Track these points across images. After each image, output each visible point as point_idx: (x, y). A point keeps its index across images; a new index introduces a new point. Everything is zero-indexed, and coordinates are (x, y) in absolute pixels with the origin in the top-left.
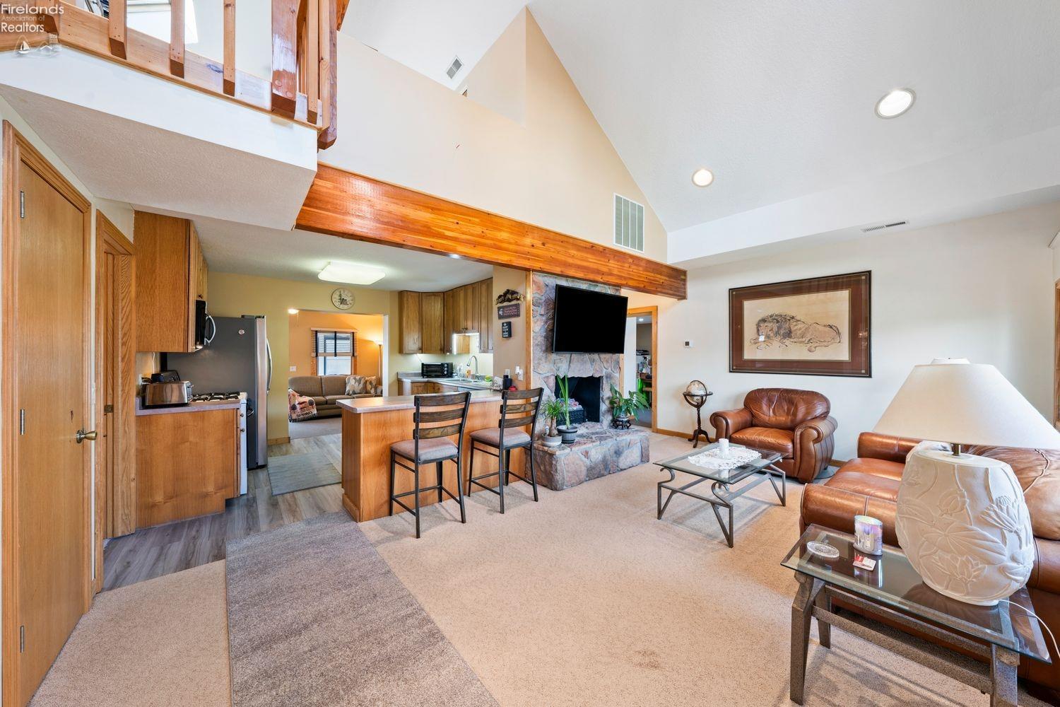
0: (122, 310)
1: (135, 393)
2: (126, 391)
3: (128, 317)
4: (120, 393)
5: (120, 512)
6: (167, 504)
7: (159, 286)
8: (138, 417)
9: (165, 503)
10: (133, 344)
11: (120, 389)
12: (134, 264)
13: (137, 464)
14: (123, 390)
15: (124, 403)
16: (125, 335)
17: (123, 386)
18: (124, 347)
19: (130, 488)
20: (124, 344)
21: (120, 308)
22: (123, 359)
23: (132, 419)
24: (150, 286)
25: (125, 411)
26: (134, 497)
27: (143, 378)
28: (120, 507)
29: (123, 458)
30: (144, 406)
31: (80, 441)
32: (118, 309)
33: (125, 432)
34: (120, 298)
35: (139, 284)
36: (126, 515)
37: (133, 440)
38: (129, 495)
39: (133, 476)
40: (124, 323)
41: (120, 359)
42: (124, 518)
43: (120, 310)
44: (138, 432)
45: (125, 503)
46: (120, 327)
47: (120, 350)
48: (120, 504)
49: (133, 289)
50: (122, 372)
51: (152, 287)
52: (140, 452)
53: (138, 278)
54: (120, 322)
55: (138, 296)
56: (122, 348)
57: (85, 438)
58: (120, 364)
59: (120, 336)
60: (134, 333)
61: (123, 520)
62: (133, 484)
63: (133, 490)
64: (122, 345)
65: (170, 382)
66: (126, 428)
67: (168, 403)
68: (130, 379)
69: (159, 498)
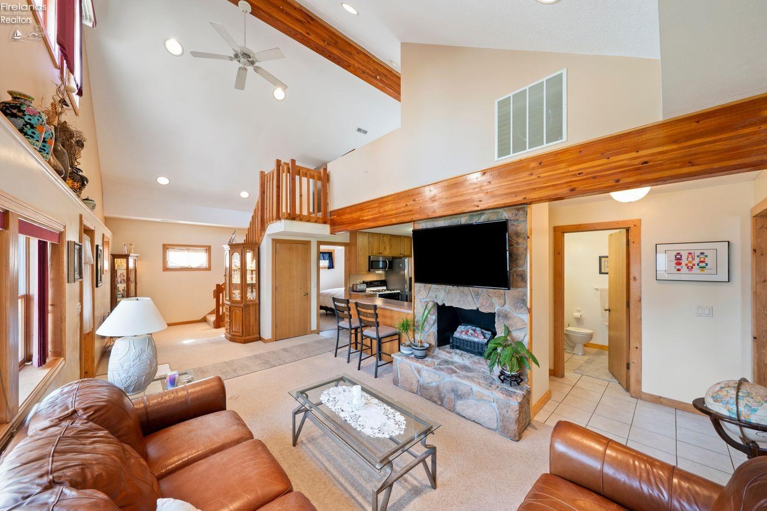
31: (305, 295)
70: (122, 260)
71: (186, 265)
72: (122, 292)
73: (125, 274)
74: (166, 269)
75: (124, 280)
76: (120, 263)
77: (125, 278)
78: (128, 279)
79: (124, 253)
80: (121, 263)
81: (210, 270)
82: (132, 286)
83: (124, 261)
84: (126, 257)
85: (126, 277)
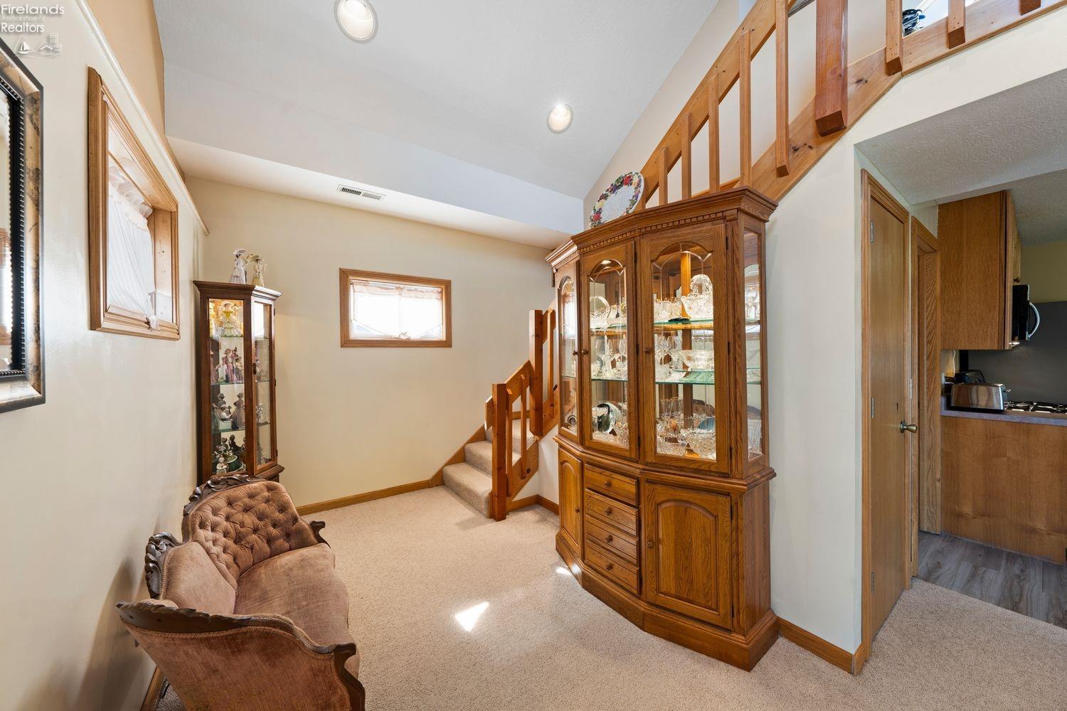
0: (927, 308)
1: (940, 392)
2: (932, 390)
3: (932, 315)
4: (925, 390)
5: (926, 507)
6: (976, 520)
7: (967, 277)
8: (943, 417)
9: (974, 518)
10: (938, 342)
11: (925, 386)
12: (938, 259)
13: (942, 464)
14: (927, 388)
15: (929, 401)
16: (930, 333)
17: (929, 384)
18: (929, 345)
19: (936, 487)
20: (929, 342)
21: (925, 307)
22: (928, 358)
23: (938, 419)
24: (956, 279)
25: (930, 409)
26: (939, 497)
27: (946, 377)
28: (925, 503)
29: (929, 455)
30: (949, 407)
31: (903, 431)
32: (923, 309)
33: (931, 430)
34: (925, 297)
35: (943, 279)
36: (932, 513)
37: (939, 439)
38: (934, 493)
39: (938, 476)
40: (929, 323)
41: (925, 357)
42: (930, 515)
43: (925, 309)
44: (943, 433)
45: (931, 501)
46: (925, 326)
47: (925, 349)
48: (926, 500)
49: (938, 287)
50: (927, 370)
51: (958, 280)
52: (945, 454)
53: (943, 273)
54: (925, 321)
55: (942, 293)
56: (927, 347)
57: (907, 429)
58: (925, 362)
59: (925, 335)
60: (938, 331)
61: (928, 516)
62: (938, 484)
63: (939, 491)
64: (927, 343)
65: (976, 384)
66: (932, 427)
67: (975, 407)
68: (935, 378)
69: (967, 509)
70: (231, 303)
71: (394, 332)
72: (233, 409)
73: (241, 353)
74: (347, 342)
75: (236, 371)
76: (223, 313)
77: (240, 365)
78: (250, 368)
79: (235, 282)
80: (228, 313)
81: (451, 346)
82: (263, 389)
83: (236, 307)
84: (243, 293)
85: (242, 360)
